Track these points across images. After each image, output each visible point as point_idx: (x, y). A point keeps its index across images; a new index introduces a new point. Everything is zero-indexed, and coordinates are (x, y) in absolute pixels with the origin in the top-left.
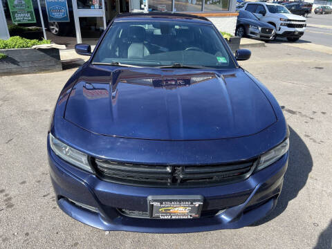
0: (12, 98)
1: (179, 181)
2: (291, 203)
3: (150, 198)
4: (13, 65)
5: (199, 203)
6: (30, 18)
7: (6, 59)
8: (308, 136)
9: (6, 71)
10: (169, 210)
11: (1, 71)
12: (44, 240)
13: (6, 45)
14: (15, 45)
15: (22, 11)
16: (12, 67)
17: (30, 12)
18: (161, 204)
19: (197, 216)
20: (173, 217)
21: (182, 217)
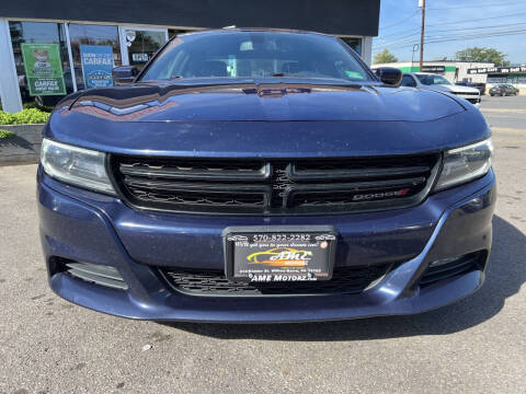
0: (13, 189)
1: (284, 203)
2: (509, 301)
3: (227, 230)
4: (22, 149)
5: (328, 237)
6: (57, 88)
7: (12, 139)
8: (517, 218)
9: (10, 158)
10: (268, 257)
11: (3, 158)
12: (18, 360)
13: (15, 119)
14: (29, 119)
15: (46, 77)
16: (23, 151)
17: (59, 80)
18: (251, 241)
19: (326, 275)
20: (277, 278)
21: (294, 278)
